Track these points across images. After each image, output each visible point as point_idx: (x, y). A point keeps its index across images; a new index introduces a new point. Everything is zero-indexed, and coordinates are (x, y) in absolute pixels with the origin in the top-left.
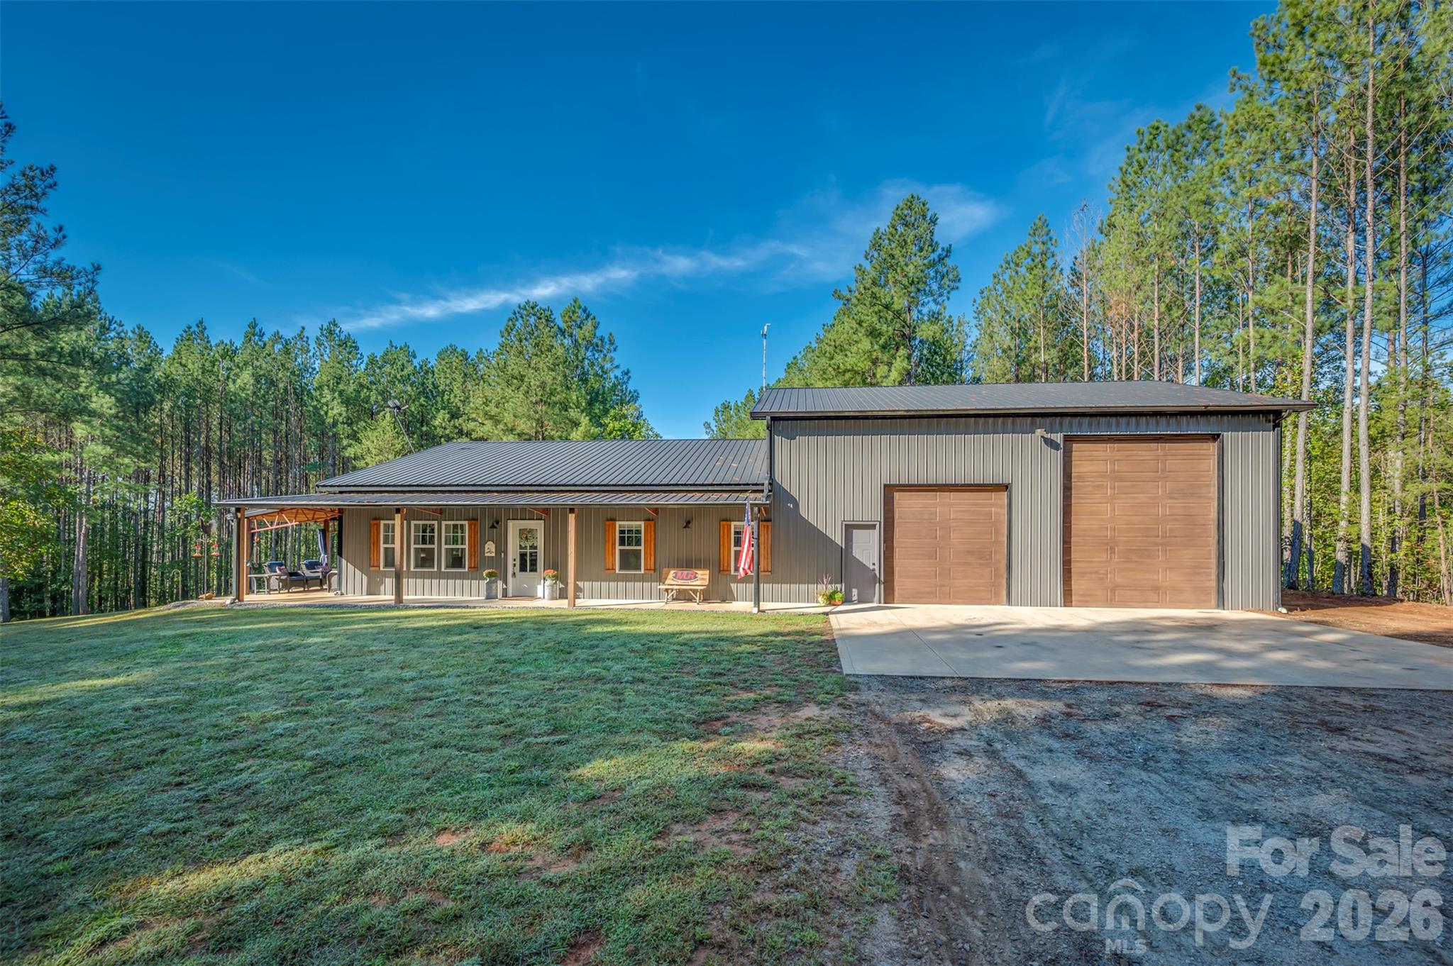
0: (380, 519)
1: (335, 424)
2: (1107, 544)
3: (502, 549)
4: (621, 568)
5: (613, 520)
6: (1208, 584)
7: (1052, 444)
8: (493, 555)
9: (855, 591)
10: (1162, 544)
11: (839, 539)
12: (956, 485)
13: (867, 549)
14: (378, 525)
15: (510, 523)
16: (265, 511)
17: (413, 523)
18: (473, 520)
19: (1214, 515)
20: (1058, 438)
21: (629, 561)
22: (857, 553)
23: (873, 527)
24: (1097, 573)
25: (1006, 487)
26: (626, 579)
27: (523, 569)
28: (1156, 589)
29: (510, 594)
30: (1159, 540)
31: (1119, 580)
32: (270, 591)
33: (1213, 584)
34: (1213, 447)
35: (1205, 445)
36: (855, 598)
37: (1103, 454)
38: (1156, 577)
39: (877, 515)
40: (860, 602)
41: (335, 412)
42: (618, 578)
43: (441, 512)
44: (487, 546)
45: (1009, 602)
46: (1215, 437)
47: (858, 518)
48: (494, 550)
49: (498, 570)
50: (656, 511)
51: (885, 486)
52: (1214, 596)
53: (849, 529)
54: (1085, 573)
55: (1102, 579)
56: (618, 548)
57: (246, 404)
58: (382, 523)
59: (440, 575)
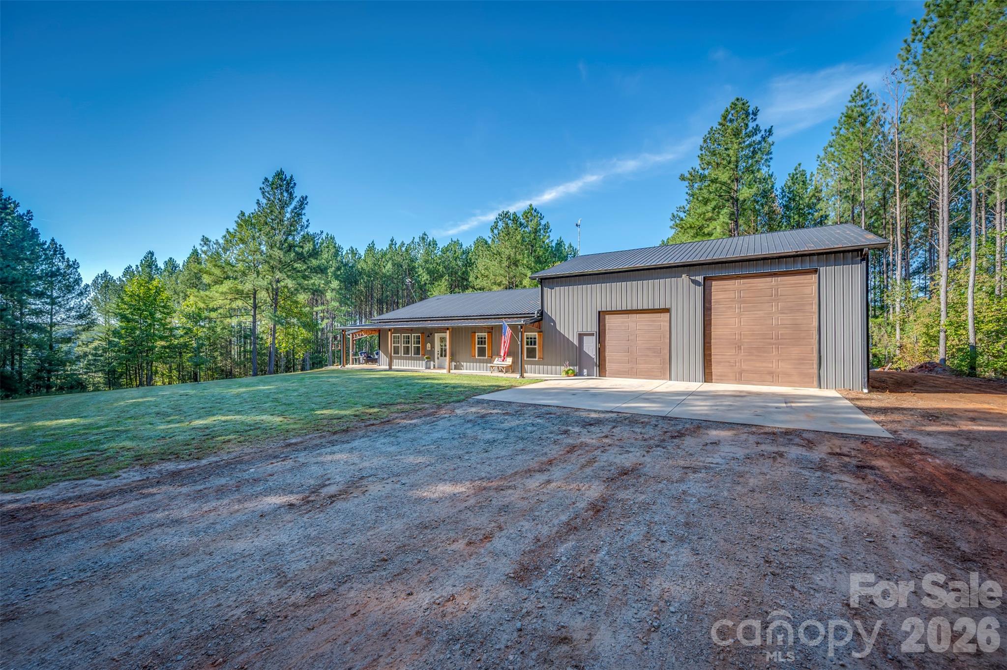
1: (425, 284)
2: (736, 344)
3: (433, 347)
4: (478, 356)
5: (475, 333)
6: (811, 371)
7: (696, 283)
8: (430, 349)
9: (585, 371)
10: (775, 344)
11: (576, 342)
12: (638, 310)
13: (590, 347)
15: (436, 334)
16: (355, 331)
17: (403, 335)
18: (422, 333)
19: (816, 324)
20: (700, 279)
21: (482, 352)
22: (585, 349)
23: (593, 335)
24: (729, 362)
25: (667, 310)
26: (480, 361)
27: (441, 356)
28: (771, 373)
29: (436, 366)
30: (773, 341)
31: (744, 367)
32: (360, 363)
33: (816, 371)
34: (814, 277)
35: (808, 277)
36: (585, 373)
37: (733, 286)
38: (771, 365)
39: (594, 329)
40: (588, 376)
41: (425, 278)
42: (477, 361)
43: (412, 330)
44: (427, 345)
45: (670, 379)
46: (816, 271)
47: (585, 331)
48: (430, 347)
49: (430, 357)
50: (492, 328)
51: (599, 312)
52: (816, 379)
53: (581, 336)
54: (721, 362)
55: (733, 366)
56: (477, 346)
57: (390, 278)
58: (392, 335)
59: (411, 359)
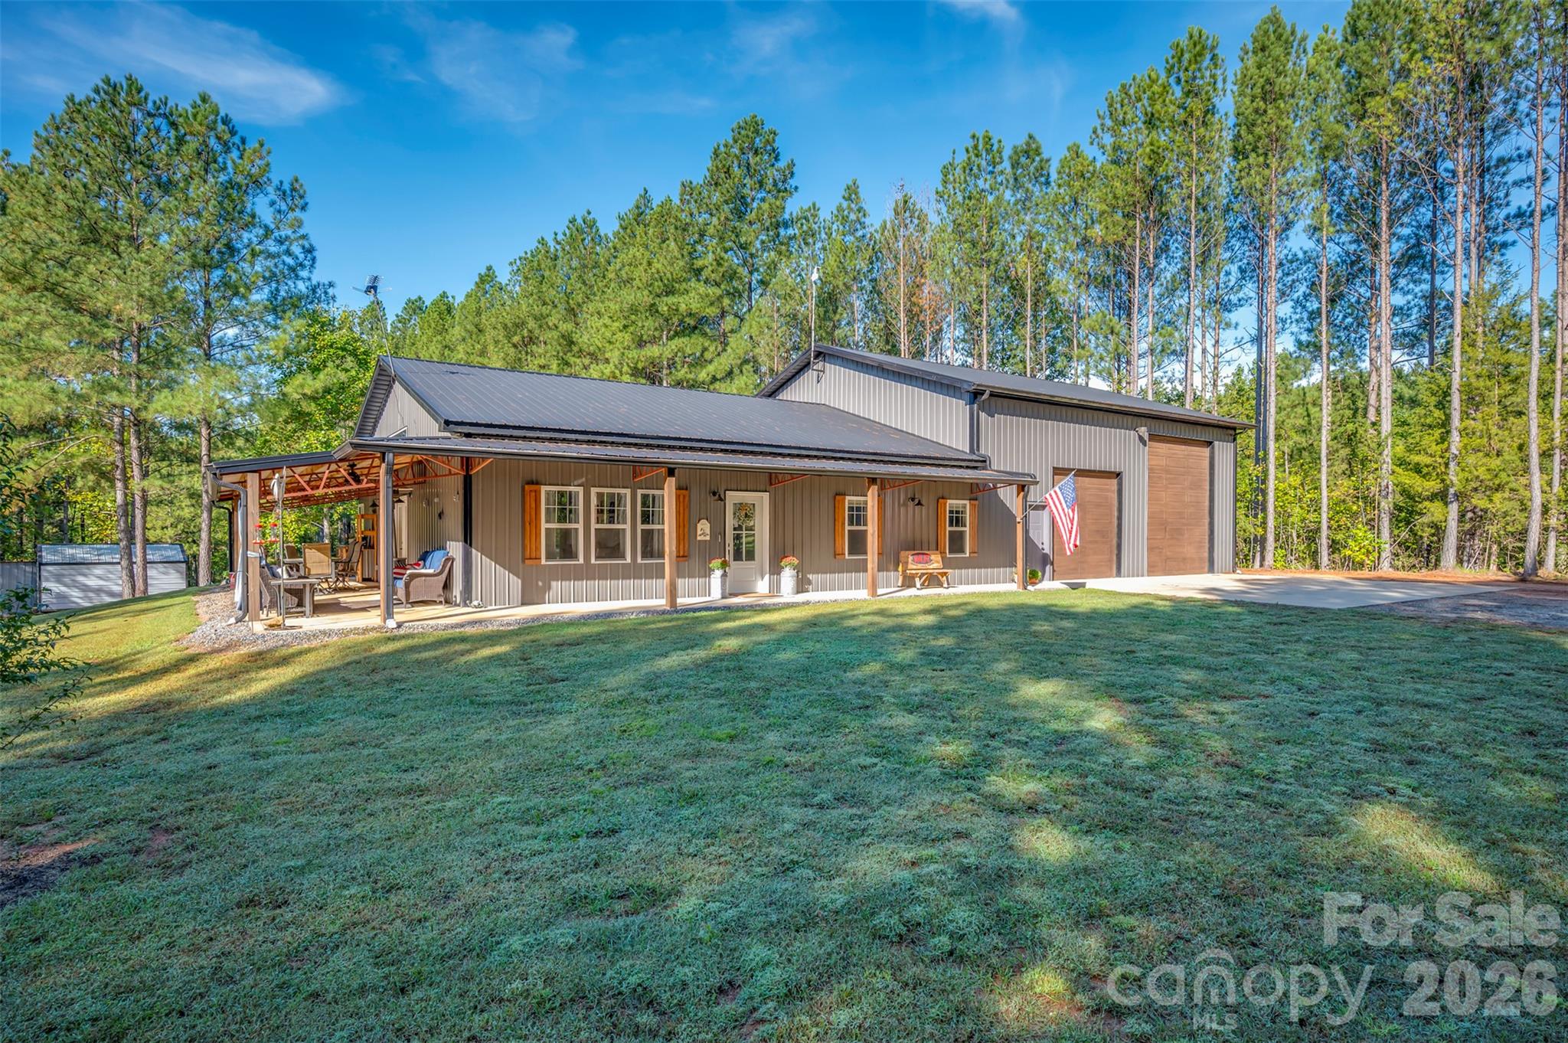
0: (538, 483)
3: (718, 531)
4: (851, 553)
5: (844, 494)
7: (1142, 441)
8: (708, 538)
12: (1094, 471)
14: (537, 494)
15: (729, 495)
17: (594, 491)
18: (681, 489)
19: (1207, 503)
20: (1146, 436)
22: (1032, 533)
25: (1118, 475)
26: (854, 567)
27: (737, 557)
28: (1184, 559)
29: (727, 591)
30: (1185, 522)
31: (1168, 554)
33: (1206, 555)
34: (1206, 451)
35: (1204, 450)
37: (1162, 451)
38: (1184, 551)
42: (846, 567)
44: (699, 526)
45: (1119, 575)
46: (1210, 443)
47: (1035, 501)
48: (708, 531)
51: (1054, 469)
52: (1207, 564)
55: (1161, 553)
56: (848, 528)
58: (544, 489)
59: (637, 572)
